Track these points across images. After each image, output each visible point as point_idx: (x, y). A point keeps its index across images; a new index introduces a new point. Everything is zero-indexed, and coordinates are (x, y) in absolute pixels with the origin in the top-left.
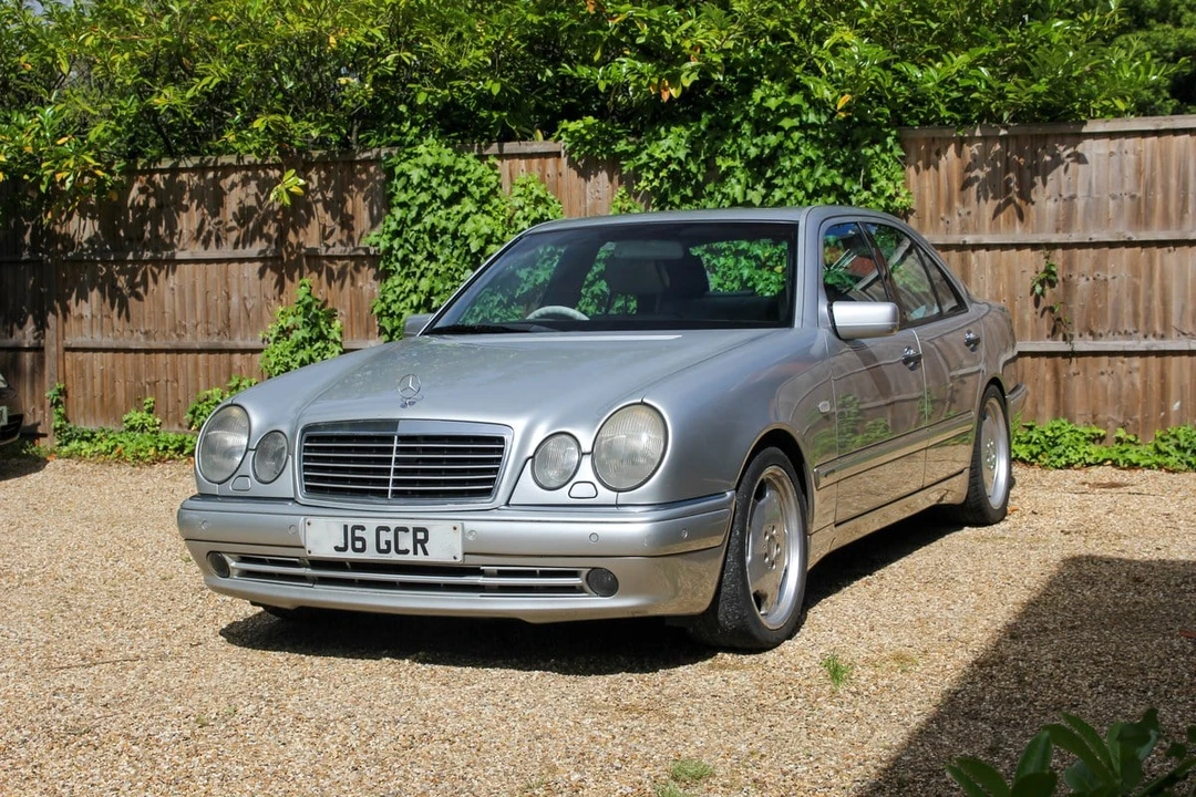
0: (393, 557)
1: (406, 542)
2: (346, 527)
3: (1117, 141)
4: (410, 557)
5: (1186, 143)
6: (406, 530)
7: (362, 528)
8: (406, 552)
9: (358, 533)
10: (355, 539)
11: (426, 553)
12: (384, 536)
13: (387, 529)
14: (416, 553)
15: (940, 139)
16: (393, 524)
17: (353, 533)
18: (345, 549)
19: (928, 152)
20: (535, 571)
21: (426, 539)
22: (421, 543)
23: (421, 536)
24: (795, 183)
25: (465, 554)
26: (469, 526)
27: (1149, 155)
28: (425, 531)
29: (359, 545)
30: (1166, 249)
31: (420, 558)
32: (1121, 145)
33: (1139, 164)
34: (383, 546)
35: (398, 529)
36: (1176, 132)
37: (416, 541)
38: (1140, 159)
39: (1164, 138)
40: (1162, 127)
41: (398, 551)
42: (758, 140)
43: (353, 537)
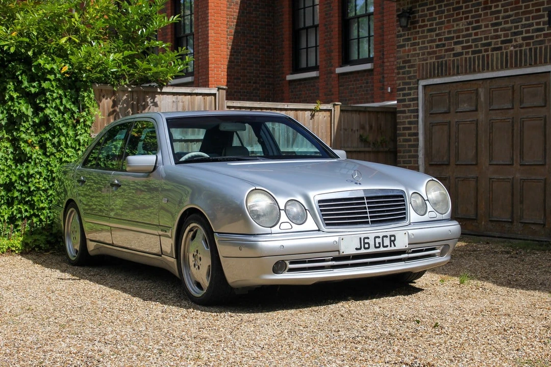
0: (382, 249)
1: (387, 242)
2: (360, 238)
3: (175, 96)
4: (389, 249)
5: (200, 99)
6: (387, 237)
7: (368, 238)
8: (387, 246)
9: (366, 241)
10: (365, 243)
11: (395, 246)
12: (378, 240)
13: (379, 237)
14: (391, 246)
15: (105, 90)
16: (381, 235)
17: (364, 241)
18: (360, 249)
19: (100, 95)
20: (423, 249)
21: (395, 240)
22: (392, 242)
23: (393, 238)
24: (53, 107)
25: (409, 244)
26: (410, 232)
27: (187, 103)
28: (394, 236)
29: (367, 246)
30: (193, 143)
31: (393, 248)
32: (177, 98)
33: (184, 107)
34: (377, 245)
35: (384, 237)
36: (197, 94)
37: (391, 241)
38: (184, 105)
39: (192, 97)
40: (194, 92)
41: (384, 247)
42: (35, 84)
43: (364, 242)
